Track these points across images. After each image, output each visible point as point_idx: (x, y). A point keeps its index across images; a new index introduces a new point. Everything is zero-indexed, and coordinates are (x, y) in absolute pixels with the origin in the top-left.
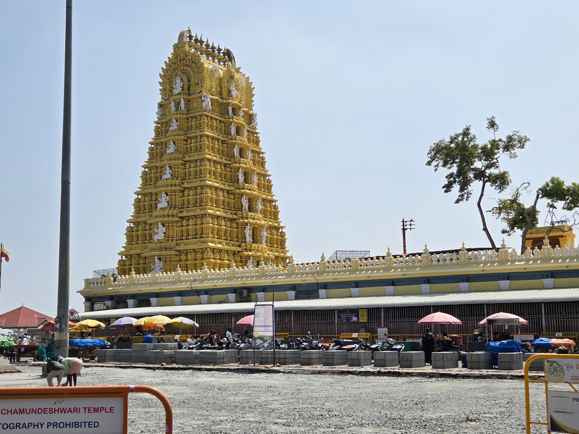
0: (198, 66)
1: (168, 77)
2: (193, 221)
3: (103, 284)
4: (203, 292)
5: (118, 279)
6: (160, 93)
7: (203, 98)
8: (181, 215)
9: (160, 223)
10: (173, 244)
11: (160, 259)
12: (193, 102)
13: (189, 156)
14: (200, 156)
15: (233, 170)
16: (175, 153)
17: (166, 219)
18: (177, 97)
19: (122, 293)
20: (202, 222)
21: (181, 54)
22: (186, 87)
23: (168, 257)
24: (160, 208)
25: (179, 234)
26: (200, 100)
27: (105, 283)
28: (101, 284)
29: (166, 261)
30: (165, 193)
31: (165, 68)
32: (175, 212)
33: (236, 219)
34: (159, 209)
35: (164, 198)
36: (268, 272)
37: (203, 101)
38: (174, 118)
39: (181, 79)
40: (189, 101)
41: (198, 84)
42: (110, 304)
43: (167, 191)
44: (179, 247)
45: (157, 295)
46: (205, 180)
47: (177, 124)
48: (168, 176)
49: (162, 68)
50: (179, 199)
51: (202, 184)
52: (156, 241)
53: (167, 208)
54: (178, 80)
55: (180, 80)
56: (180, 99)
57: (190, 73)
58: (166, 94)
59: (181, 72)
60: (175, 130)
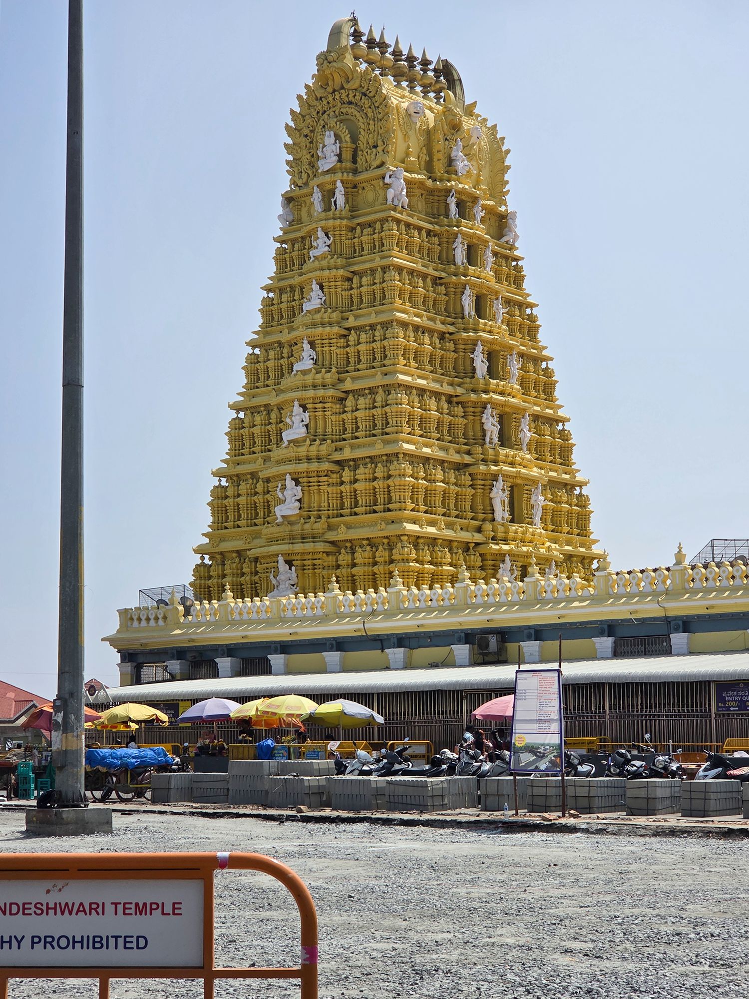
0: (376, 105)
1: (306, 131)
2: (367, 471)
3: (161, 622)
4: (392, 640)
5: (194, 610)
6: (287, 171)
7: (387, 180)
8: (337, 456)
9: (288, 477)
10: (320, 526)
11: (289, 563)
12: (364, 188)
13: (357, 317)
14: (381, 316)
15: (462, 346)
16: (323, 310)
17: (303, 467)
18: (328, 178)
19: (203, 641)
20: (388, 472)
21: (336, 76)
22: (347, 155)
23: (310, 557)
24: (290, 442)
25: (335, 503)
26: (381, 183)
27: (165, 618)
28: (157, 622)
29: (303, 568)
30: (300, 406)
31: (298, 110)
32: (324, 449)
33: (471, 465)
34: (286, 443)
35: (298, 417)
36: (549, 592)
37: (388, 186)
38: (319, 229)
39: (337, 137)
40: (355, 187)
41: (375, 147)
42: (178, 667)
43: (304, 399)
44: (335, 533)
45: (285, 648)
46: (395, 372)
47: (329, 242)
48: (307, 364)
49: (292, 112)
50: (334, 418)
51: (387, 380)
52: (280, 520)
53: (305, 441)
54: (329, 139)
55: (333, 139)
56: (334, 183)
57: (356, 121)
58: (301, 172)
59: (335, 120)
60: (323, 257)
